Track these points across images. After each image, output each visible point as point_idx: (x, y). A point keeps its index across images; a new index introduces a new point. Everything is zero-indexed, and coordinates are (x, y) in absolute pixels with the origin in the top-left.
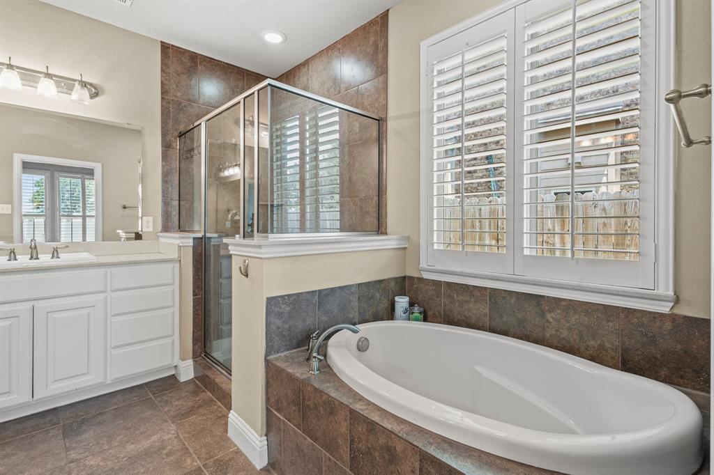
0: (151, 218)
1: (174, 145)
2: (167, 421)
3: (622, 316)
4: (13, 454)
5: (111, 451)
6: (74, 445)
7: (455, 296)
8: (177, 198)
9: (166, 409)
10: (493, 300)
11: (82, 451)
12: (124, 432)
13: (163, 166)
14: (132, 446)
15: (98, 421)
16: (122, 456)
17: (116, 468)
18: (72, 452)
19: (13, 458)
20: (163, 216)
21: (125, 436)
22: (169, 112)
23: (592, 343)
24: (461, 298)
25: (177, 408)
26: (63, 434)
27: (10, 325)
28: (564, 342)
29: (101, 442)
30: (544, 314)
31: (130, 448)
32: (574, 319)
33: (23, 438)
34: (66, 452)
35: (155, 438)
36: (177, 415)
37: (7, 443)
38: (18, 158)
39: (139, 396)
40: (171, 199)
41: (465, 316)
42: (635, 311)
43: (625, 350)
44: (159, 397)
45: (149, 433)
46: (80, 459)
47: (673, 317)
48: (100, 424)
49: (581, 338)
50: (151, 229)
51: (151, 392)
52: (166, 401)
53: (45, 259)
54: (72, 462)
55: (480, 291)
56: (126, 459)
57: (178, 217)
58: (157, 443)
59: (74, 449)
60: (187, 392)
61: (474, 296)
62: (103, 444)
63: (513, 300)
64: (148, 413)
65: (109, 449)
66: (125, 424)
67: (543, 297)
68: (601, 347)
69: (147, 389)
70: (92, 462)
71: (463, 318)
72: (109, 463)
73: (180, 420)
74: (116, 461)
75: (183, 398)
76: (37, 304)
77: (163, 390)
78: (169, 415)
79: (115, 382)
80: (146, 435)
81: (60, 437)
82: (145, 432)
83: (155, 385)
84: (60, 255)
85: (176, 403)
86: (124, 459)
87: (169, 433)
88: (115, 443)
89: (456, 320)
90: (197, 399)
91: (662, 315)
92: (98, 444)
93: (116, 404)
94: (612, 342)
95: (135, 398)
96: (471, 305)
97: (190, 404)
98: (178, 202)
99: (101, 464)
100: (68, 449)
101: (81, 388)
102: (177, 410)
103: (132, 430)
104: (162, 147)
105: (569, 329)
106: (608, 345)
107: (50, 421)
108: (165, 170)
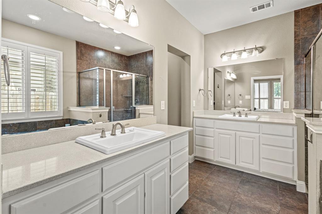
0: (288, 102)
1: (302, 62)
2: (278, 203)
4: (226, 179)
5: (250, 198)
6: (241, 187)
8: (304, 91)
9: (281, 198)
11: (242, 191)
12: (259, 195)
13: (295, 75)
14: (258, 202)
15: (252, 184)
16: (253, 203)
17: (248, 205)
18: (239, 189)
19: (226, 180)
20: (295, 100)
21: (258, 197)
22: (299, 46)
25: (286, 201)
26: (241, 182)
27: (230, 137)
29: (249, 193)
31: (257, 203)
33: (230, 176)
34: (238, 188)
35: (268, 206)
36: (284, 204)
37: (227, 175)
38: (252, 79)
39: (273, 185)
40: (300, 92)
44: (281, 191)
45: (267, 202)
46: (240, 193)
48: (252, 186)
50: (288, 107)
51: (279, 186)
52: (283, 195)
53: (243, 117)
54: (237, 192)
56: (253, 205)
57: (304, 101)
58: (267, 209)
59: (240, 189)
60: (296, 197)
62: (249, 194)
64: (272, 194)
65: (250, 197)
66: (261, 192)
69: (278, 184)
70: (242, 197)
72: (247, 202)
73: (285, 207)
74: (249, 203)
75: (293, 199)
76: (237, 132)
77: (285, 189)
78: (281, 202)
79: (263, 173)
80: (266, 202)
81: (239, 182)
82: (266, 201)
83: (283, 184)
84: (248, 116)
85: (288, 199)
86: (252, 205)
87: (275, 209)
88: (253, 197)
90: (301, 205)
92: (248, 192)
93: (262, 182)
95: (271, 185)
97: (295, 204)
98: (304, 93)
99: (245, 200)
100: (239, 187)
101: (250, 169)
102: (286, 202)
103: (262, 196)
104: (295, 65)
107: (240, 175)
108: (296, 77)
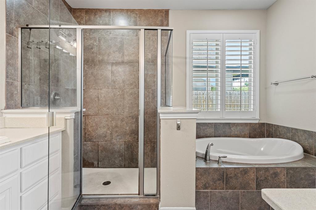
3: (249, 125)
7: (201, 127)
10: (215, 127)
23: (243, 134)
24: (204, 128)
28: (236, 135)
30: (231, 128)
32: (238, 128)
41: (205, 134)
42: (252, 123)
43: (250, 134)
47: (259, 123)
49: (240, 133)
55: (211, 124)
61: (208, 126)
63: (222, 126)
67: (230, 123)
68: (245, 134)
71: (205, 135)
89: (202, 136)
91: (257, 123)
94: (247, 132)
96: (208, 130)
105: (237, 131)
106: (246, 133)
